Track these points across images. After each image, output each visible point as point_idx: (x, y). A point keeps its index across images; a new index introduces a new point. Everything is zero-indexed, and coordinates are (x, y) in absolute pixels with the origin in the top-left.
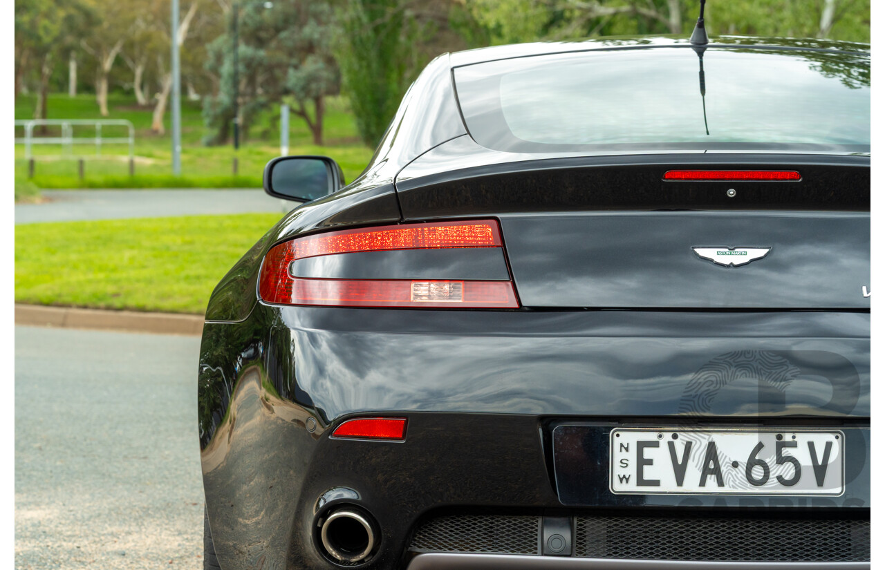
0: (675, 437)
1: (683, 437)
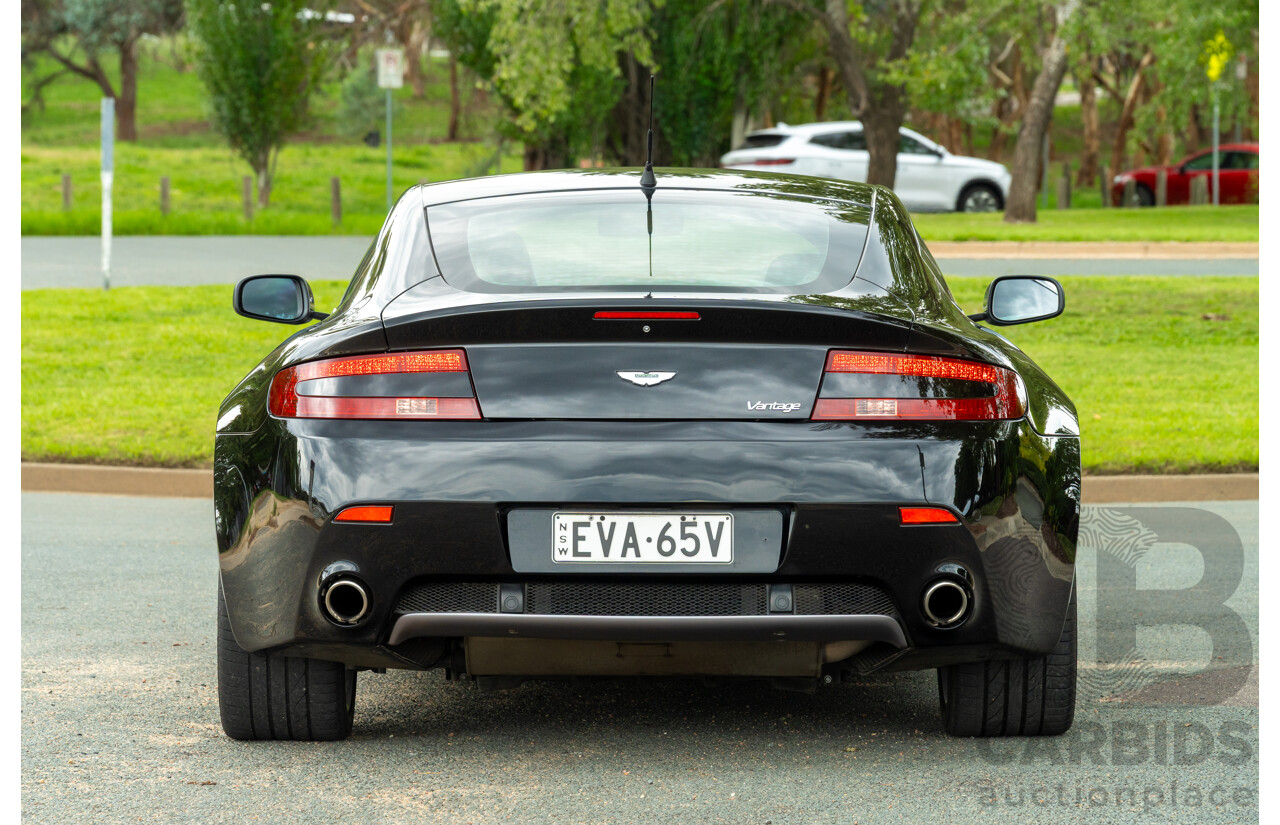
0: (603, 519)
1: (609, 519)
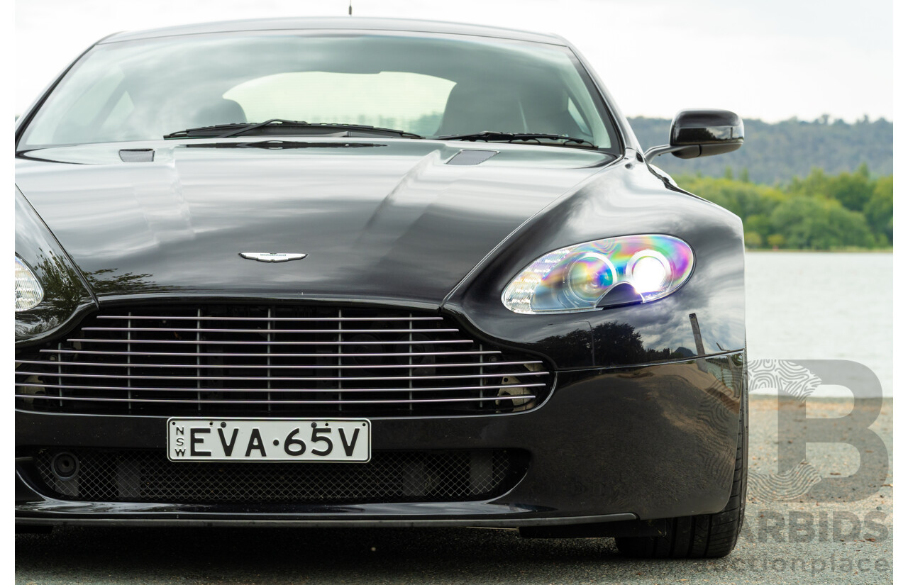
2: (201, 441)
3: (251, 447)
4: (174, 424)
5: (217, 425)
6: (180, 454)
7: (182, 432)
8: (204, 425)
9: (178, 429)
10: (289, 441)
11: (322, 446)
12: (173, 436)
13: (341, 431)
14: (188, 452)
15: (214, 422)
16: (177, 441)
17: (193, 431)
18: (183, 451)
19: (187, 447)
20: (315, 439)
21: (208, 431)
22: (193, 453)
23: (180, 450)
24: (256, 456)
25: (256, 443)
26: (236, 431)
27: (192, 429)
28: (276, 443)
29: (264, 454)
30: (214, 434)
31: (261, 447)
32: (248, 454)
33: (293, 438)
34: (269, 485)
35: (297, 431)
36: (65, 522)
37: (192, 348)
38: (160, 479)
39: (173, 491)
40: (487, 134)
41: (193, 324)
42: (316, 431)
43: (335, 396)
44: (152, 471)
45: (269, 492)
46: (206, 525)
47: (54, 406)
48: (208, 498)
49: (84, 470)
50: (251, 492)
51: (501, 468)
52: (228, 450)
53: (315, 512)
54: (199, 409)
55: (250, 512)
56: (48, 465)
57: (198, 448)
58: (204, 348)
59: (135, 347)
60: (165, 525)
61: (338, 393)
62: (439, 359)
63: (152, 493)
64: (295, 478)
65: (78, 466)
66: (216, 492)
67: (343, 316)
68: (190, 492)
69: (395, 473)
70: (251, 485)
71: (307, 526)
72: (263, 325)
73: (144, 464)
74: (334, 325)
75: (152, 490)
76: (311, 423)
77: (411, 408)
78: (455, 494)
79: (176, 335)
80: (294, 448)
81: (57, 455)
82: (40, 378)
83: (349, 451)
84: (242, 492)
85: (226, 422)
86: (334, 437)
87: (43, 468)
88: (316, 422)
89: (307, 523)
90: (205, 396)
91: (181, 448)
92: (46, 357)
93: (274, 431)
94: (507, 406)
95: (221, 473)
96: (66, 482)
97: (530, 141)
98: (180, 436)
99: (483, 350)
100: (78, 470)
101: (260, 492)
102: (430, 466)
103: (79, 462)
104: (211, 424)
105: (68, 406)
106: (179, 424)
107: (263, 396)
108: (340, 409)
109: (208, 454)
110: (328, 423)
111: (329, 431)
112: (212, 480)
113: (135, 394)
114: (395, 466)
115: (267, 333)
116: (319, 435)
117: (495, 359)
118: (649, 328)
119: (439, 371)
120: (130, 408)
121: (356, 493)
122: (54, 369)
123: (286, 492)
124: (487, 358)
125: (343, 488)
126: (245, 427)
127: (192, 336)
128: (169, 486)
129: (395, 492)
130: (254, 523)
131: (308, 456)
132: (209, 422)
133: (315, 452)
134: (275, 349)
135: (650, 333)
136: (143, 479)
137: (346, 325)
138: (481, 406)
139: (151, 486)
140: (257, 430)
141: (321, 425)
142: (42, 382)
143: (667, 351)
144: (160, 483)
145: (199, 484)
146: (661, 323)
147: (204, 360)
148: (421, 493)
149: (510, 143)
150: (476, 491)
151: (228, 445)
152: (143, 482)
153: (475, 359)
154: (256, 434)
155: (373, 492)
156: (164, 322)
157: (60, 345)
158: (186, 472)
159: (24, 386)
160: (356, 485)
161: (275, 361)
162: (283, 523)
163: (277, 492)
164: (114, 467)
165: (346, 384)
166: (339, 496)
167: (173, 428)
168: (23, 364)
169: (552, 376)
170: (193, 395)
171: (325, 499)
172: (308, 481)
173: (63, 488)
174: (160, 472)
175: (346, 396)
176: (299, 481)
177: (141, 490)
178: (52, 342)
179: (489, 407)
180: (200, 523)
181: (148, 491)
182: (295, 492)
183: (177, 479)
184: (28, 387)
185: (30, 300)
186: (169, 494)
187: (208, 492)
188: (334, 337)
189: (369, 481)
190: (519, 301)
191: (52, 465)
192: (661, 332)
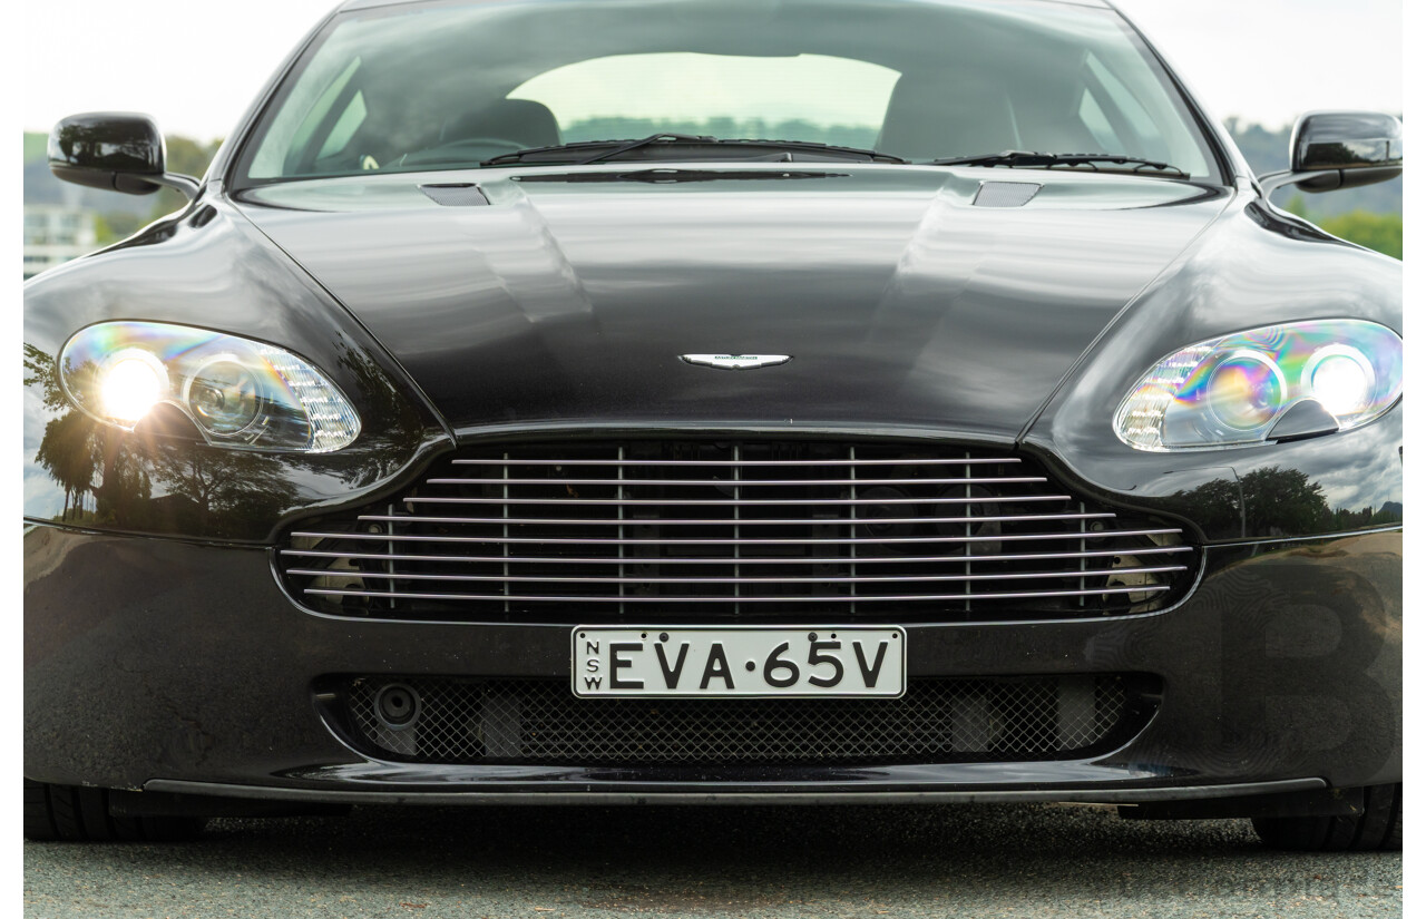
2: (627, 664)
3: (709, 673)
4: (583, 636)
5: (654, 638)
6: (593, 685)
7: (596, 650)
8: (633, 637)
9: (589, 645)
10: (772, 663)
11: (826, 672)
12: (582, 657)
13: (857, 646)
14: (606, 682)
15: (649, 633)
16: (589, 664)
17: (615, 648)
18: (597, 680)
19: (604, 674)
20: (814, 660)
21: (638, 647)
22: (615, 684)
23: (593, 680)
24: (717, 688)
25: (717, 667)
26: (685, 648)
27: (612, 645)
28: (750, 666)
29: (730, 685)
30: (649, 652)
31: (725, 673)
32: (704, 685)
33: (780, 658)
34: (733, 736)
35: (784, 647)
36: (401, 799)
37: (611, 512)
38: (555, 727)
39: (576, 747)
40: (1012, 155)
41: (611, 472)
42: (815, 646)
43: (844, 589)
44: (541, 714)
45: (733, 748)
46: (636, 802)
47: (380, 608)
48: (633, 757)
49: (429, 712)
50: (705, 747)
51: (1113, 706)
52: (672, 679)
53: (814, 780)
54: (622, 611)
55: (707, 780)
56: (368, 704)
57: (623, 675)
58: (630, 512)
59: (516, 511)
60: (568, 802)
61: (849, 584)
62: (1007, 528)
63: (541, 750)
64: (776, 724)
65: (419, 706)
66: (647, 747)
67: (857, 458)
68: (605, 747)
69: (940, 715)
70: (705, 735)
71: (803, 802)
72: (726, 473)
73: (527, 702)
74: (843, 472)
75: (541, 745)
76: (808, 633)
77: (968, 609)
78: (1037, 749)
79: (570, 490)
80: (781, 674)
81: (384, 688)
82: (353, 562)
83: (870, 678)
84: (690, 747)
85: (669, 633)
86: (846, 656)
87: (360, 710)
88: (816, 632)
89: (800, 798)
90: (630, 590)
91: (594, 675)
92: (364, 527)
93: (747, 647)
94: (1121, 603)
95: (654, 717)
96: (400, 733)
97: (1080, 166)
98: (593, 656)
99: (1087, 512)
100: (418, 712)
101: (719, 748)
102: (996, 702)
103: (419, 700)
104: (644, 636)
105: (403, 608)
106: (592, 637)
107: (727, 589)
108: (853, 611)
109: (639, 685)
110: (836, 633)
111: (837, 646)
112: (640, 728)
113: (516, 588)
114: (940, 703)
115: (734, 487)
116: (820, 653)
117: (1100, 526)
118: (1339, 474)
119: (1008, 547)
120: (507, 610)
121: (876, 747)
122: (382, 547)
123: (762, 748)
124: (1090, 525)
125: (855, 739)
126: (699, 641)
127: (611, 491)
128: (569, 739)
129: (940, 746)
130: (714, 798)
131: (802, 689)
132: (641, 633)
133: (813, 681)
134: (746, 512)
135: (1341, 483)
136: (527, 727)
137: (862, 472)
138: (1082, 604)
139: (540, 738)
140: (720, 645)
141: (823, 637)
142: (358, 568)
143: (1367, 511)
144: (555, 733)
145: (619, 735)
146: (1359, 466)
147: (630, 531)
148: (983, 747)
149: (1048, 169)
150: (1072, 743)
151: (672, 670)
152: (527, 733)
153: (1074, 526)
154: (717, 652)
155: (904, 747)
156: (559, 469)
157: (390, 507)
158: (598, 715)
159: (326, 576)
160: (876, 735)
161: (746, 531)
162: (762, 798)
163: (747, 748)
164: (478, 707)
165: (863, 569)
166: (848, 754)
167: (581, 644)
168: (325, 539)
169: (1198, 553)
170: (612, 589)
171: (826, 758)
172: (798, 728)
173: (394, 742)
174: (555, 715)
175: (862, 589)
176: (784, 728)
177: (522, 746)
178: (376, 503)
179: (1094, 605)
180: (626, 798)
181: (534, 747)
182: (776, 748)
183: (583, 727)
184: (332, 577)
185: (335, 434)
186: (569, 751)
187: (633, 747)
188: (843, 491)
189: (897, 728)
190: (1139, 431)
191: (376, 704)
192: (1360, 480)
